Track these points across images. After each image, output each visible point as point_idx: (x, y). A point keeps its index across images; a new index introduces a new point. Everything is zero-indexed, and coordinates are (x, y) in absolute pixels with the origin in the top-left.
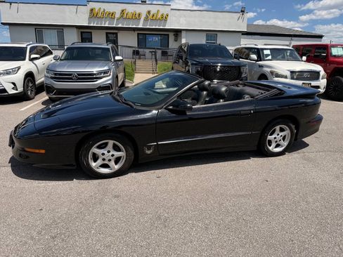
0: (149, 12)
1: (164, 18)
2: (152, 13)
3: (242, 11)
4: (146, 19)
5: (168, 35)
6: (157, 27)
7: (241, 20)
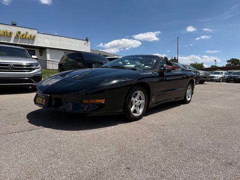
0: (19, 33)
1: (33, 38)
2: (22, 33)
3: (86, 40)
4: (17, 37)
5: (34, 51)
6: (26, 44)
7: (86, 45)
